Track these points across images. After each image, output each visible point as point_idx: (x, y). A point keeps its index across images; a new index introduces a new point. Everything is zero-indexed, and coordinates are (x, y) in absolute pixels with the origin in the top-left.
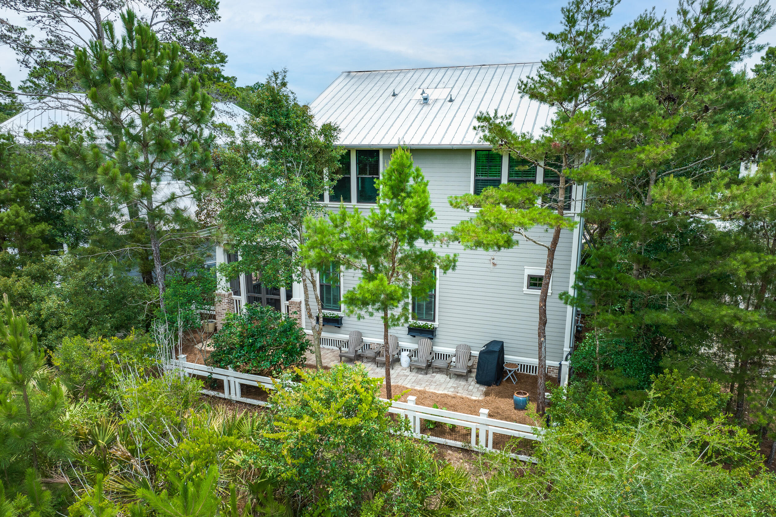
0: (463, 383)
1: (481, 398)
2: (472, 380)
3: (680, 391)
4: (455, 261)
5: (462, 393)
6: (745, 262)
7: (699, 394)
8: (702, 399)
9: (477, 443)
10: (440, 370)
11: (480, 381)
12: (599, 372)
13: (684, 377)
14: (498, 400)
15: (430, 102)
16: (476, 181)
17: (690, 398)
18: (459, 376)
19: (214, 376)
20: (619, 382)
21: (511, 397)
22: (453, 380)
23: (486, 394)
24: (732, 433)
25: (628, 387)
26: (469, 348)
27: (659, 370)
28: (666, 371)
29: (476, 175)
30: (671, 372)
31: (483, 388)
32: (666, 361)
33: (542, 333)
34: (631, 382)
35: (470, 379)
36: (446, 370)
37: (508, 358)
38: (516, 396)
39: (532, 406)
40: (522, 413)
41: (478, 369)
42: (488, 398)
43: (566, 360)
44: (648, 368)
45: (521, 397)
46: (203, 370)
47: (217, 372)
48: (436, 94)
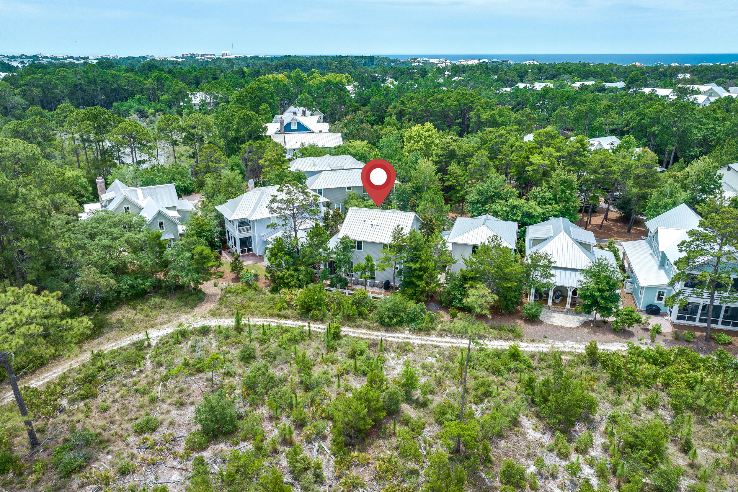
10: (376, 286)
15: (373, 225)
18: (380, 288)
26: (382, 281)
29: (383, 247)
31: (385, 290)
35: (382, 288)
36: (378, 287)
41: (384, 286)
46: (328, 288)
47: (332, 289)
48: (375, 222)
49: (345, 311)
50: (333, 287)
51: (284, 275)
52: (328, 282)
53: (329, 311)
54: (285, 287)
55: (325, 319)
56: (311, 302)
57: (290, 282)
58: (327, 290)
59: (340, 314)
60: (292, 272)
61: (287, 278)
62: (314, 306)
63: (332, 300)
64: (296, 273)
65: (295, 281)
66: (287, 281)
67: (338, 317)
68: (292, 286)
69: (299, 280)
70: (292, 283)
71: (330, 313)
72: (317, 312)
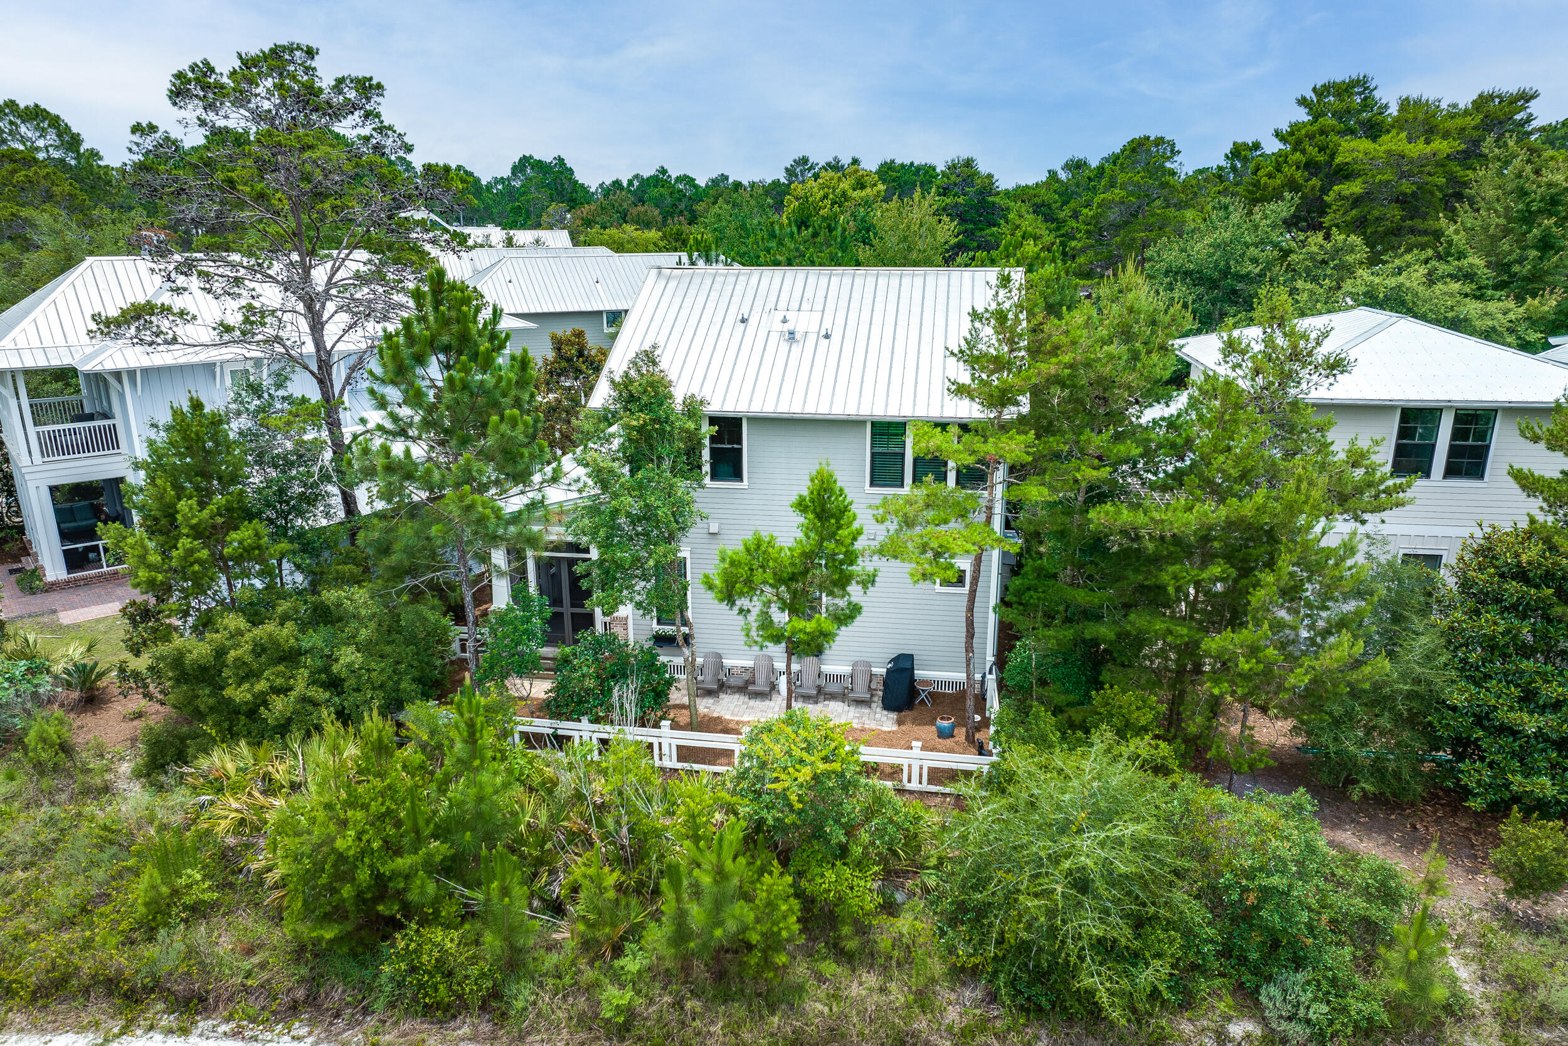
0: (866, 711)
1: (895, 728)
2: (877, 706)
3: (1120, 707)
4: (875, 576)
5: (870, 724)
6: (1175, 577)
7: (1138, 709)
8: (1140, 713)
9: (909, 781)
10: (832, 697)
11: (888, 706)
12: (1037, 690)
13: (1124, 692)
14: (916, 728)
15: (798, 336)
16: (873, 455)
17: (1130, 713)
18: (859, 702)
19: (560, 732)
20: (1061, 699)
21: (932, 722)
22: (852, 709)
23: (900, 722)
24: (1157, 747)
25: (1070, 705)
26: (869, 665)
27: (1099, 686)
28: (1107, 686)
29: (872, 447)
30: (1112, 687)
31: (893, 716)
32: (1105, 676)
33: (969, 648)
34: (1071, 698)
35: (874, 705)
36: (842, 696)
37: (919, 673)
38: (939, 722)
39: (961, 733)
40: (949, 742)
41: (884, 691)
42: (903, 728)
43: (990, 672)
44: (1088, 681)
45: (946, 724)
46: (543, 726)
47: (565, 727)
48: (802, 322)
49: (696, 913)
50: (573, 716)
51: (220, 653)
52: (540, 689)
53: (557, 908)
54: (230, 735)
55: (522, 994)
56: (392, 849)
57: (262, 700)
58: (532, 740)
59: (656, 935)
60: (286, 633)
61: (248, 675)
62: (425, 888)
63: (573, 822)
64: (314, 639)
65: (300, 685)
66: (239, 694)
67: (631, 964)
68: (283, 729)
69: (334, 684)
70: (280, 705)
71: (563, 934)
72: (446, 939)
